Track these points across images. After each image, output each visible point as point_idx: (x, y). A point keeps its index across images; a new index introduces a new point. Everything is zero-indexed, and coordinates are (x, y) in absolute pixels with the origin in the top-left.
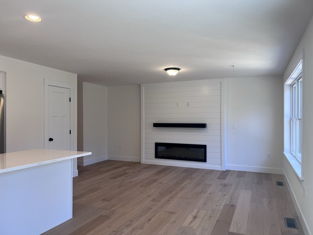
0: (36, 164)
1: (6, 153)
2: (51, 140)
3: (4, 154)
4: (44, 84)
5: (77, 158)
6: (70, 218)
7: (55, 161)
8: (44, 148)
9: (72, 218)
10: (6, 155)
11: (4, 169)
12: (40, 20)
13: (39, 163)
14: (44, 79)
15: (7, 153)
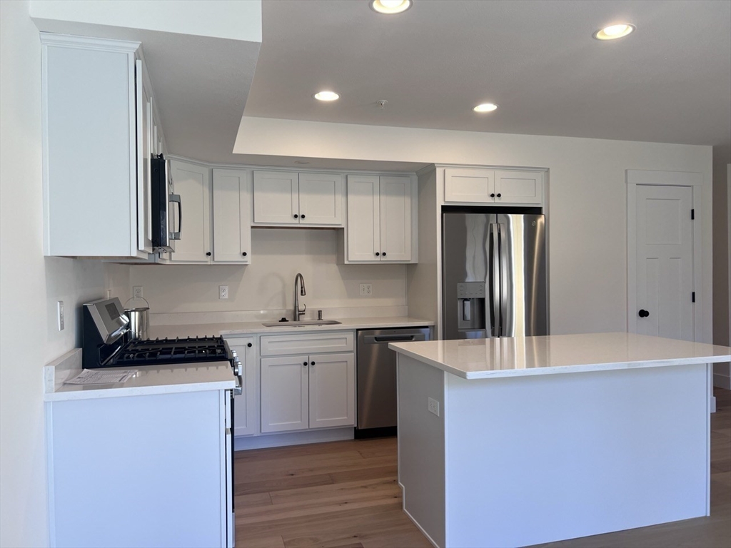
0: (622, 365)
1: (549, 335)
2: (643, 314)
3: (547, 336)
4: (626, 182)
5: (714, 364)
6: (704, 515)
7: (668, 364)
8: (628, 332)
9: (709, 515)
10: (549, 339)
11: (546, 366)
12: (630, 30)
13: (629, 364)
14: (626, 171)
15: (551, 336)
